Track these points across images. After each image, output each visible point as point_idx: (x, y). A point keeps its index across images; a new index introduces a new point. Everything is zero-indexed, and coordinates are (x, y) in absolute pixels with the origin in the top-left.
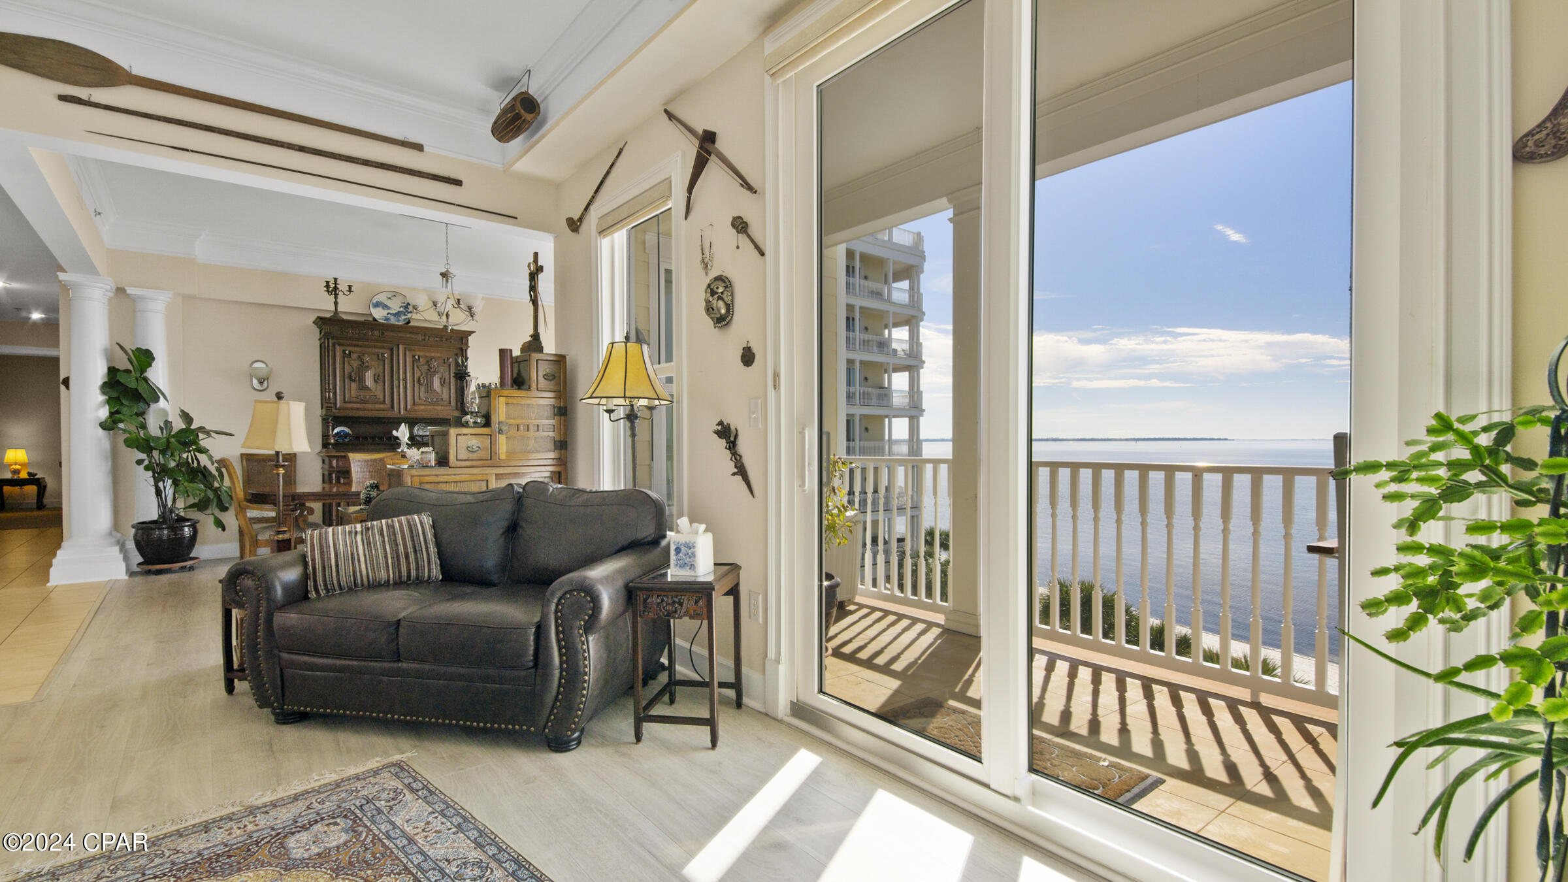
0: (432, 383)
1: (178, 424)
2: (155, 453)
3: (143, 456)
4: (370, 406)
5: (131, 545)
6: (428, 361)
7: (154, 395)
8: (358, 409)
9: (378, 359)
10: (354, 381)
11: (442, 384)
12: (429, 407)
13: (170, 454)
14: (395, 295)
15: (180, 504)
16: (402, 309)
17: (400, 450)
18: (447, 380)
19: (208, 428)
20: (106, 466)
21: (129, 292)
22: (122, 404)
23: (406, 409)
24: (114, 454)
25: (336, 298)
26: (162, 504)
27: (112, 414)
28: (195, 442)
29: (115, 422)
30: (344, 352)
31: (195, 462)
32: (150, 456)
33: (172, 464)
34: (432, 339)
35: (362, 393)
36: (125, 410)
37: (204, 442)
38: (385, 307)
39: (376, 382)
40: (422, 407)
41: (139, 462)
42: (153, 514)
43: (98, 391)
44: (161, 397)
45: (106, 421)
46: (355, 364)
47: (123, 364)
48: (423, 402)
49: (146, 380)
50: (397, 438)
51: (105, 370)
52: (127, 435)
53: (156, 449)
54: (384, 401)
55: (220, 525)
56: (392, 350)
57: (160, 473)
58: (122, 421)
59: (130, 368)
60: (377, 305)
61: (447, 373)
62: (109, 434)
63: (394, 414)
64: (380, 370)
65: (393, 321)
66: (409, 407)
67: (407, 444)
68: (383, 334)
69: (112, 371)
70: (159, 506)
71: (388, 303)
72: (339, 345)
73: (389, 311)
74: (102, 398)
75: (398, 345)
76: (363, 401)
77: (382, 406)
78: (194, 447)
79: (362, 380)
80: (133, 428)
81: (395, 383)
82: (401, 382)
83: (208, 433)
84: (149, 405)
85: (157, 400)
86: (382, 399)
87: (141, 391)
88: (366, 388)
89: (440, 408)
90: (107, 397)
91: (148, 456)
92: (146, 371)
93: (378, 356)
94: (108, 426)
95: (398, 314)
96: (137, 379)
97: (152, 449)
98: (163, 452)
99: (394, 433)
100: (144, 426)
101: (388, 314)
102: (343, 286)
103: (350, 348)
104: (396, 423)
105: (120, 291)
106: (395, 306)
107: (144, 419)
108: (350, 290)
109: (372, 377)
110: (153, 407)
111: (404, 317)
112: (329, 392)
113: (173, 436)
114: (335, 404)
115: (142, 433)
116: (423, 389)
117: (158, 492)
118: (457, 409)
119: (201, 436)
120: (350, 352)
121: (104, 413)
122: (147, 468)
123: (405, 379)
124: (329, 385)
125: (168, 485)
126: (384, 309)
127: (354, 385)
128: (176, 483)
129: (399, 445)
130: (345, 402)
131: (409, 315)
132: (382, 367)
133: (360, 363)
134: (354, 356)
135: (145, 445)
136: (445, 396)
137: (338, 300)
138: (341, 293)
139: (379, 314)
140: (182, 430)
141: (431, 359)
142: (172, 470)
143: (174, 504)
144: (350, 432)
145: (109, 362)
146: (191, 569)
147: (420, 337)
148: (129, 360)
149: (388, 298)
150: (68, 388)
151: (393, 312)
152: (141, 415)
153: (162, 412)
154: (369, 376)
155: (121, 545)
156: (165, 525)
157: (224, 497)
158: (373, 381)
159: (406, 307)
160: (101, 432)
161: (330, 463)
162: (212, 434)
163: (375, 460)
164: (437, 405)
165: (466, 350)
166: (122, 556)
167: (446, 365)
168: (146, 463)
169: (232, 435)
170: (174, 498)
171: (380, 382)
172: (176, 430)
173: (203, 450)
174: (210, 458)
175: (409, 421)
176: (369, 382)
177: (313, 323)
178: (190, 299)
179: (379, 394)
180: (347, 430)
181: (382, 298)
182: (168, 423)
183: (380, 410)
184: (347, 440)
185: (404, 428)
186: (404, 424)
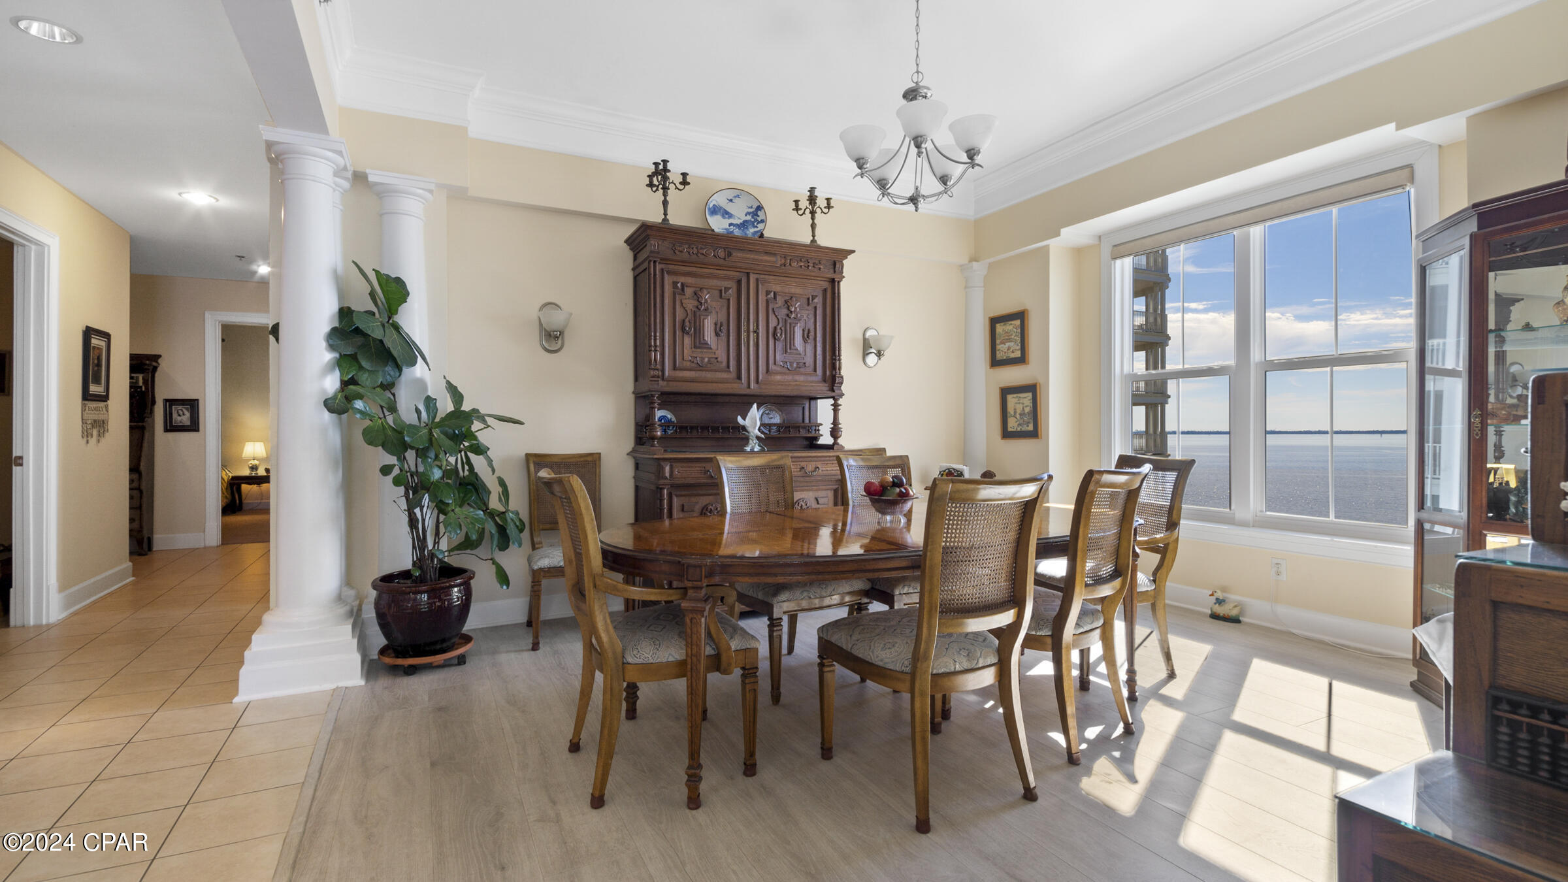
0: (792, 339)
1: (446, 406)
2: (410, 455)
3: (392, 460)
4: (709, 375)
5: (370, 613)
6: (786, 302)
7: (411, 353)
8: (692, 381)
9: (721, 297)
10: (688, 333)
11: (805, 339)
12: (790, 378)
13: (433, 457)
14: (739, 193)
15: (444, 545)
16: (749, 218)
17: (748, 449)
18: (812, 333)
19: (483, 411)
20: (334, 479)
21: (371, 179)
22: (361, 368)
23: (757, 382)
24: (347, 461)
25: (665, 195)
26: (419, 543)
27: (345, 384)
28: (470, 436)
29: (349, 399)
30: (675, 284)
31: (466, 467)
32: (402, 459)
33: (437, 474)
34: (795, 264)
35: (699, 353)
36: (364, 378)
37: (484, 437)
38: (726, 214)
39: (717, 335)
40: (778, 377)
41: (386, 470)
42: (404, 559)
43: (324, 344)
44: (419, 359)
45: (334, 397)
46: (690, 304)
47: (361, 303)
48: (778, 369)
49: (397, 328)
50: (744, 428)
51: (337, 310)
52: (368, 423)
53: (412, 448)
54: (728, 367)
55: (503, 578)
56: (739, 282)
57: (416, 487)
58: (361, 397)
59: (375, 310)
60: (715, 210)
61: (812, 320)
62: (340, 419)
63: (740, 388)
64: (722, 317)
65: (737, 232)
66: (760, 378)
67: (758, 438)
68: (730, 254)
69: (345, 313)
70: (414, 547)
71: (730, 208)
72: (669, 273)
73: (732, 221)
74: (329, 356)
75: (748, 274)
76: (700, 367)
77: (724, 375)
78: (466, 444)
79: (698, 332)
80: (375, 410)
81: (744, 335)
82: (752, 334)
83: (482, 419)
84: (400, 370)
85: (413, 363)
86: (725, 364)
87: (388, 343)
88: (705, 345)
89: (801, 378)
90: (337, 355)
91: (399, 459)
92: (396, 313)
93: (721, 291)
94: (338, 406)
95: (744, 225)
96: (383, 325)
97: (406, 447)
98: (421, 453)
99: (739, 419)
100: (393, 409)
101: (730, 225)
102: (674, 176)
103: (682, 279)
104: (743, 403)
105: (359, 178)
106: (740, 213)
107: (394, 395)
108: (685, 183)
109: (713, 328)
110: (407, 372)
111: (752, 230)
112: (655, 351)
113: (439, 425)
114: (663, 371)
115: (390, 419)
116: (780, 345)
117: (413, 522)
118: (824, 380)
119: (476, 426)
120: (682, 285)
121: (331, 383)
122: (397, 482)
123: (756, 332)
124: (655, 340)
125: (427, 514)
126: (723, 217)
127: (688, 341)
128: (441, 508)
129: (746, 440)
130: (675, 368)
131: (761, 226)
132: (725, 310)
133: (696, 303)
134: (689, 291)
135: (393, 439)
136: (809, 360)
137: (668, 198)
138: (672, 187)
139: (718, 224)
140: (451, 415)
141: (791, 298)
142: (436, 484)
143: (436, 543)
144: (674, 419)
145: (341, 294)
146: (461, 660)
147: (780, 261)
148: (373, 295)
149: (731, 200)
150: (277, 340)
151: (738, 222)
152: (389, 386)
153: (421, 384)
154: (708, 325)
155: (355, 616)
156: (421, 580)
157: (511, 530)
158: (713, 334)
159: (755, 214)
160: (327, 416)
161: (661, 470)
162: (489, 420)
163: (755, 468)
164: (798, 374)
165: (839, 282)
166: (356, 641)
167: (811, 308)
168: (396, 471)
169: (521, 423)
170: (437, 533)
171: (723, 335)
172: (441, 415)
173: (479, 450)
174: (490, 462)
175: (763, 400)
176: (709, 335)
177: (625, 242)
178: (457, 195)
179: (722, 357)
180: (669, 416)
181: (720, 200)
182: (430, 402)
183: (720, 382)
184: (670, 432)
185: (755, 414)
186: (755, 406)
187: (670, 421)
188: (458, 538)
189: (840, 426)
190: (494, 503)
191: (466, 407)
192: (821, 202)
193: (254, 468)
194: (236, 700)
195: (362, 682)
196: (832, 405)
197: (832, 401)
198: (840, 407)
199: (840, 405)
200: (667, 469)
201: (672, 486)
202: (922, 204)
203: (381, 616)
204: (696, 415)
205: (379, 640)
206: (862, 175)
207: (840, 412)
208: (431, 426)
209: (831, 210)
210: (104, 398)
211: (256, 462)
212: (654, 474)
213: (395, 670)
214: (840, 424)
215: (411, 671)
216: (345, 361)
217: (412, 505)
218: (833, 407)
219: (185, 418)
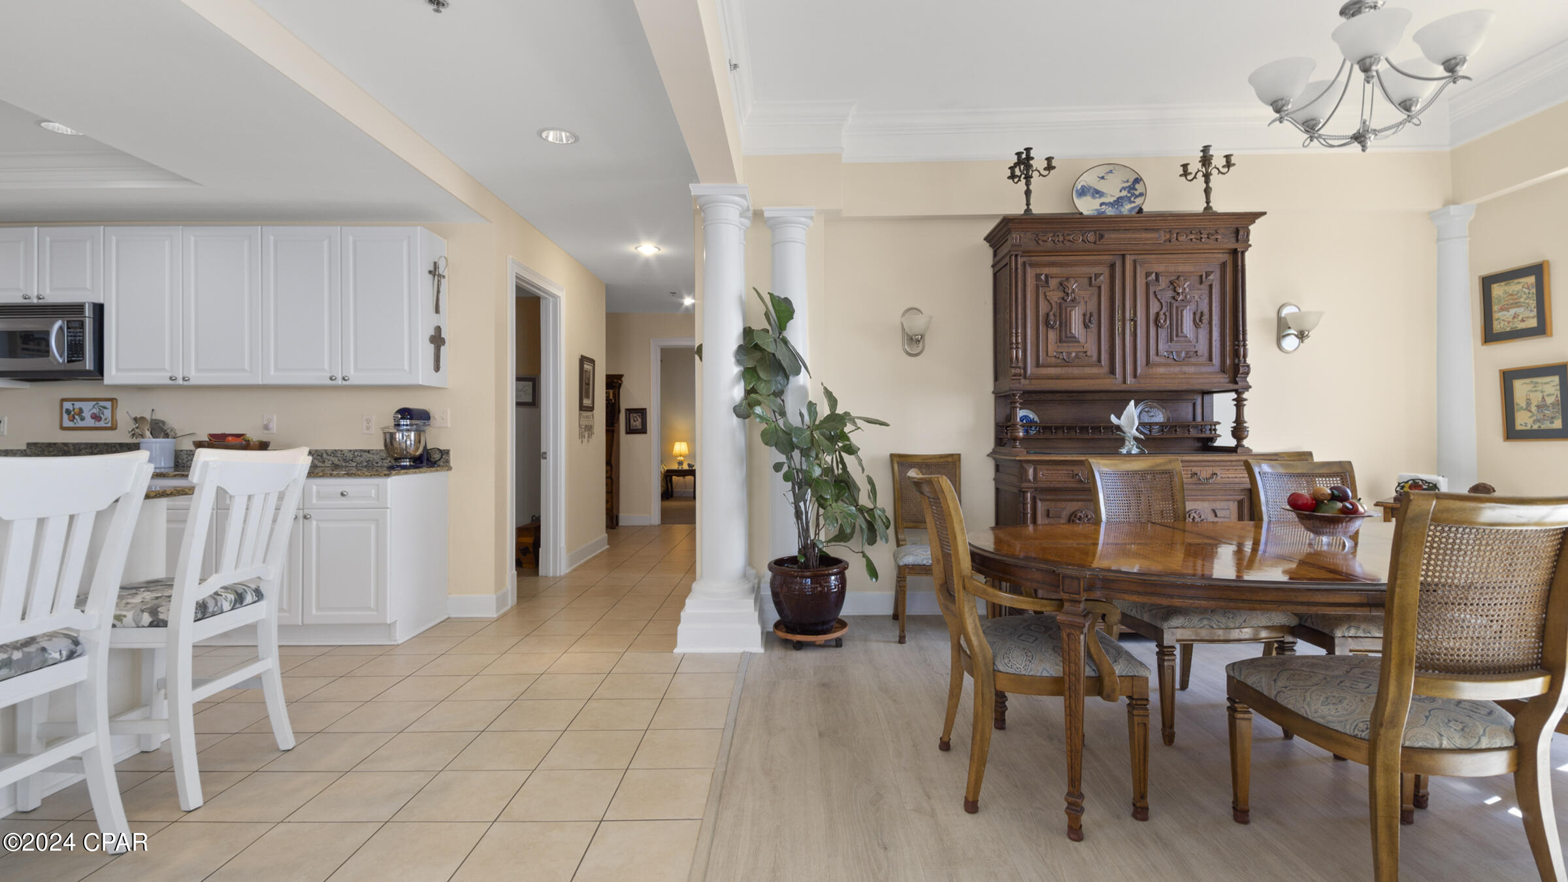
0: (1179, 324)
1: (824, 411)
2: (796, 454)
3: (782, 458)
4: (1076, 371)
5: (767, 592)
6: (1171, 283)
7: (797, 364)
8: (1058, 378)
9: (1090, 285)
10: (1052, 327)
11: (1196, 324)
12: (1177, 369)
13: (814, 456)
14: (1112, 168)
15: (822, 537)
16: (1124, 193)
17: (1124, 451)
18: (1206, 317)
19: (853, 414)
20: (740, 474)
21: (766, 214)
22: (759, 378)
23: (1135, 376)
24: (749, 458)
25: (1028, 184)
26: (804, 532)
27: (748, 392)
28: (844, 437)
29: (751, 405)
30: (1038, 276)
31: (840, 466)
32: (790, 458)
33: (817, 472)
34: (1182, 238)
35: (1065, 348)
36: (762, 388)
37: (855, 438)
38: (1097, 193)
39: (1086, 326)
40: (1161, 370)
41: (778, 467)
42: (792, 549)
43: (733, 360)
44: (803, 368)
45: (740, 405)
46: (1055, 296)
47: (760, 324)
48: (1162, 360)
49: (785, 342)
50: (1118, 428)
51: (741, 330)
52: (764, 426)
53: (798, 448)
54: (1099, 361)
55: (873, 572)
56: (1112, 266)
57: (800, 482)
58: (759, 403)
59: (769, 328)
60: (1083, 192)
61: (1206, 301)
62: (744, 424)
63: (1115, 383)
64: (1092, 307)
65: (1110, 211)
66: (1139, 371)
67: (1136, 439)
68: (1102, 237)
69: (748, 332)
70: (799, 536)
71: (1101, 186)
72: (1031, 265)
73: (1103, 200)
74: (736, 370)
75: (1123, 256)
76: (1066, 363)
77: (1095, 370)
78: (840, 445)
79: (1065, 324)
80: (770, 415)
81: (1118, 324)
82: (1127, 323)
83: (853, 421)
84: (788, 379)
85: (798, 373)
86: (1095, 358)
87: (779, 356)
88: (1073, 339)
89: (1192, 369)
90: (742, 368)
91: (787, 458)
92: (785, 329)
93: (1090, 278)
94: (744, 411)
95: (1118, 202)
96: (775, 341)
97: (793, 447)
98: (805, 453)
99: (1113, 418)
100: (783, 414)
101: (1101, 204)
102: (1038, 163)
103: (1046, 270)
104: (1118, 401)
105: (758, 215)
106: (1113, 189)
107: (783, 401)
108: (1050, 167)
109: (1081, 319)
110: (793, 380)
111: (1129, 207)
112: (1017, 348)
113: (818, 427)
114: (1025, 368)
115: (781, 422)
116: (1163, 334)
117: (798, 514)
118: (1223, 370)
119: (848, 428)
120: (1047, 276)
121: (738, 393)
122: (787, 478)
123: (1134, 320)
124: (1017, 337)
125: (810, 507)
126: (1093, 197)
127: (1052, 335)
128: (821, 502)
129: (1122, 441)
130: (1038, 365)
131: (1139, 201)
132: (1095, 299)
133: (1062, 294)
134: (1053, 283)
135: (783, 440)
136: (1202, 347)
137: (1031, 187)
138: (1035, 174)
139: (1087, 206)
140: (828, 418)
141: (1178, 278)
142: (817, 481)
143: (817, 534)
144: (1036, 419)
145: (745, 318)
146: (838, 643)
147: (1163, 236)
148: (767, 315)
149: (1103, 178)
150: (701, 358)
151: (1111, 200)
152: (779, 394)
153: (803, 390)
154: (1076, 317)
155: (756, 591)
156: (805, 566)
157: (879, 525)
158: (1081, 326)
159: (1132, 188)
160: (735, 420)
161: (1023, 473)
162: (859, 422)
163: (1135, 473)
164: (1188, 365)
165: (1243, 253)
166: (757, 613)
167: (1205, 287)
168: (785, 468)
169: (887, 425)
170: (818, 525)
171: (1093, 326)
172: (820, 418)
173: (851, 450)
174: (860, 461)
175: (1140, 396)
176: (1076, 327)
177: (985, 239)
178: (833, 218)
179: (1092, 349)
180: (1032, 415)
181: (1089, 179)
182: (811, 406)
183: (1093, 378)
184: (1032, 433)
185: (1132, 410)
186: (1132, 403)
187: (1032, 421)
188: (834, 531)
189: (1245, 425)
190: (864, 500)
191: (840, 410)
192: (1218, 161)
193: (680, 463)
194: (675, 651)
195: (762, 651)
196: (1233, 400)
197: (1234, 395)
198: (1245, 403)
199: (1246, 400)
200: (1031, 472)
201: (1036, 489)
202: (1371, 141)
203: (775, 595)
204: (1060, 414)
205: (774, 616)
206: (1281, 120)
207: (1245, 408)
208: (813, 428)
209: (1231, 169)
210: (591, 409)
211: (682, 458)
212: (1016, 476)
213: (786, 643)
214: (1245, 422)
215: (799, 646)
216: (749, 374)
217: (798, 498)
218: (1235, 403)
219: (637, 424)
